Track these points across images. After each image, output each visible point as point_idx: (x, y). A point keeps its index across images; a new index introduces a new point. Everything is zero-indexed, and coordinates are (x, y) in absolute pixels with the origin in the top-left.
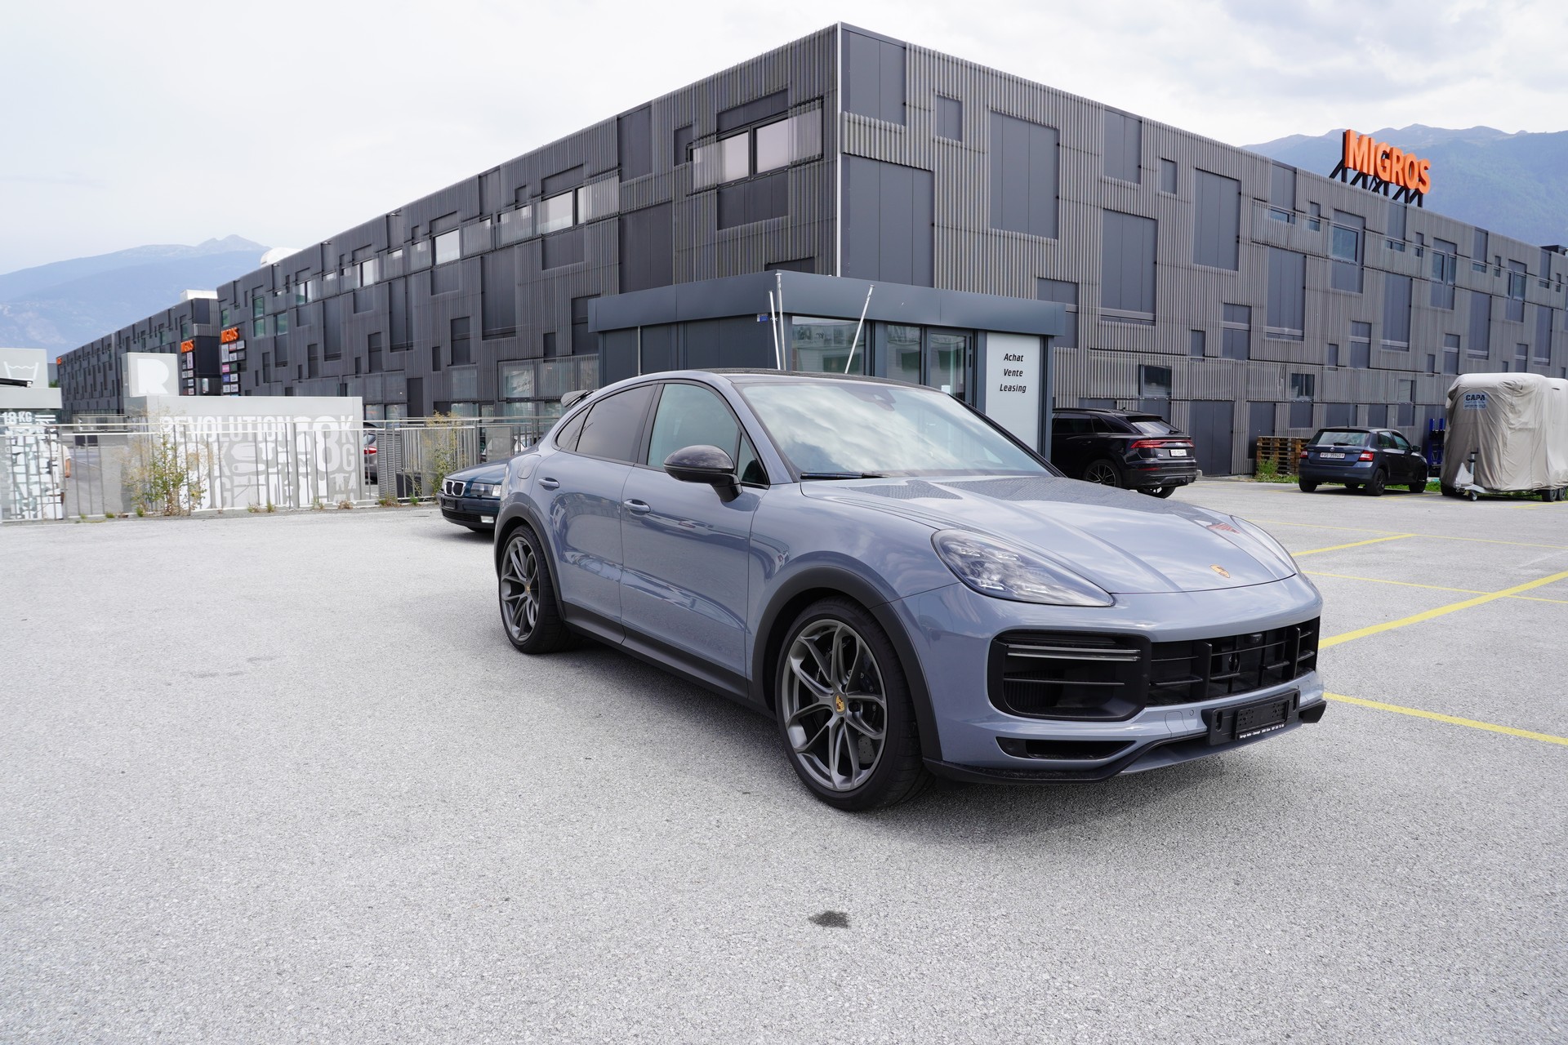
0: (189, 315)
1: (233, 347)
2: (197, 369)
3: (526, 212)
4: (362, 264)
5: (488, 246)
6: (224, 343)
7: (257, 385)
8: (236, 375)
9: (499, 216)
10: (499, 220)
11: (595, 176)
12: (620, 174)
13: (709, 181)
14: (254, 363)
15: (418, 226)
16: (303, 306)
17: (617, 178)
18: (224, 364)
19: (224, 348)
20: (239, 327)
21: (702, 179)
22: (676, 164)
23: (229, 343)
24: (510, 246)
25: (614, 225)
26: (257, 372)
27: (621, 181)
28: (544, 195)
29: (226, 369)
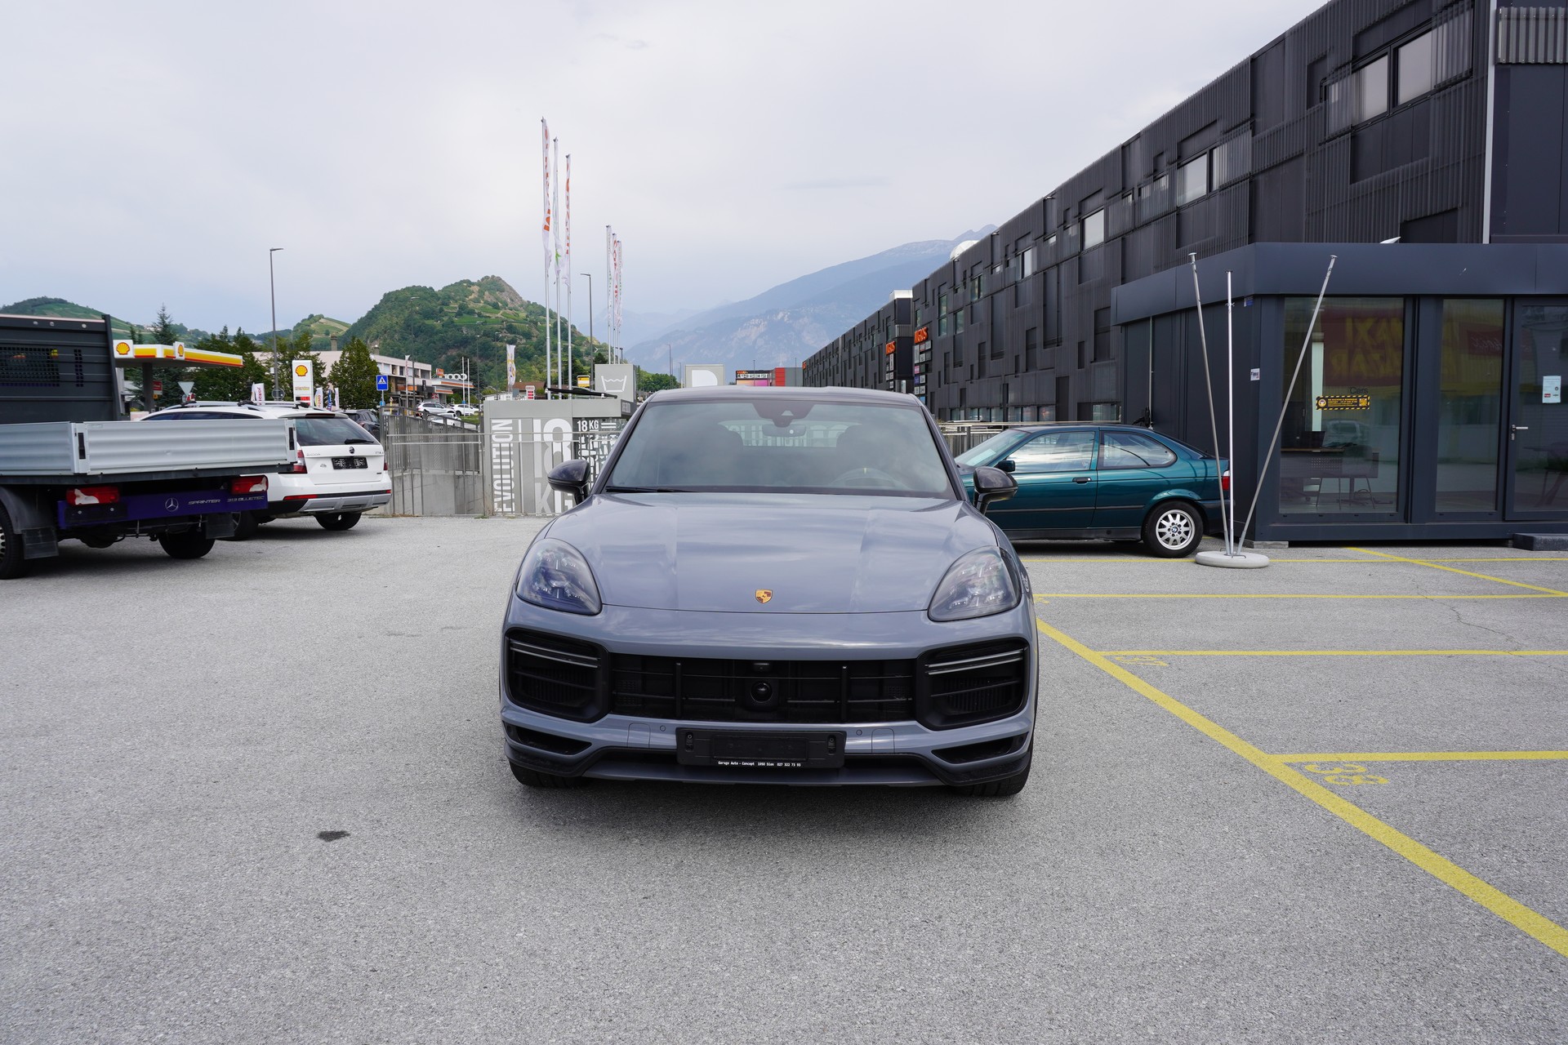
0: (892, 318)
1: (923, 347)
2: (897, 371)
3: (1164, 182)
4: (1023, 254)
5: (1129, 226)
6: (917, 344)
7: (940, 387)
8: (924, 377)
9: (1140, 190)
10: (1140, 194)
11: (1230, 132)
12: (1253, 128)
13: (1346, 123)
14: (938, 365)
15: (1068, 209)
16: (976, 302)
17: (1250, 132)
18: (916, 365)
19: (916, 348)
20: (928, 326)
21: (1337, 121)
22: (1309, 106)
23: (919, 343)
24: (1148, 224)
25: (1245, 187)
26: (939, 372)
27: (1253, 136)
28: (1180, 162)
29: (917, 370)
